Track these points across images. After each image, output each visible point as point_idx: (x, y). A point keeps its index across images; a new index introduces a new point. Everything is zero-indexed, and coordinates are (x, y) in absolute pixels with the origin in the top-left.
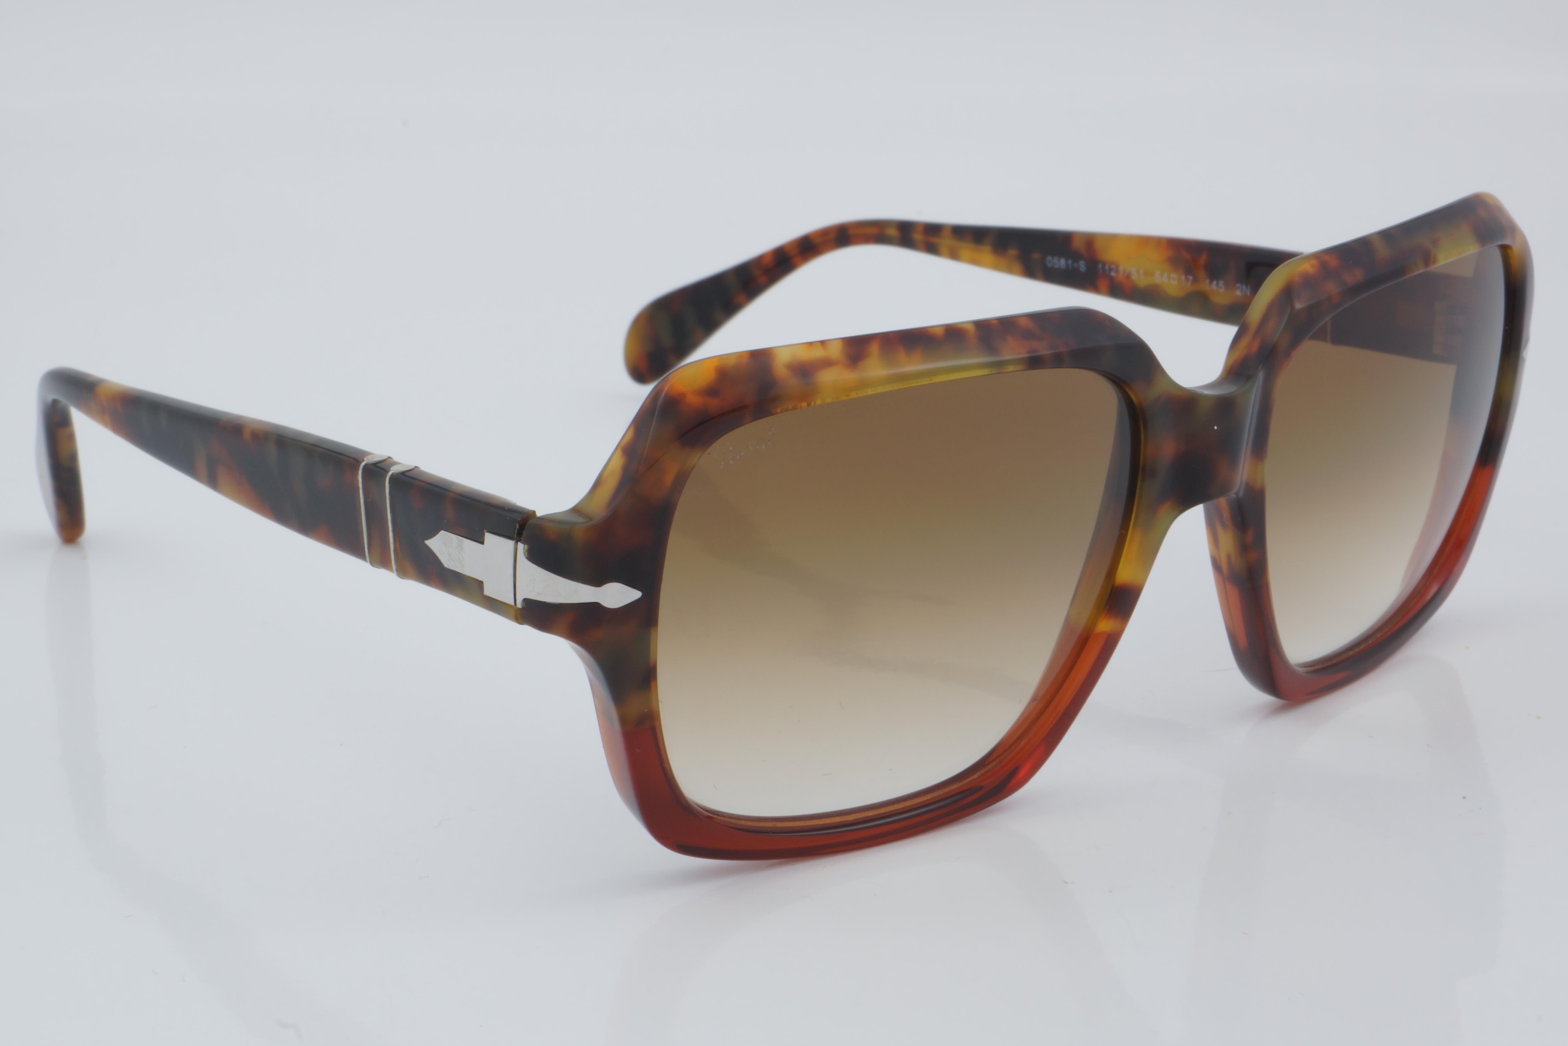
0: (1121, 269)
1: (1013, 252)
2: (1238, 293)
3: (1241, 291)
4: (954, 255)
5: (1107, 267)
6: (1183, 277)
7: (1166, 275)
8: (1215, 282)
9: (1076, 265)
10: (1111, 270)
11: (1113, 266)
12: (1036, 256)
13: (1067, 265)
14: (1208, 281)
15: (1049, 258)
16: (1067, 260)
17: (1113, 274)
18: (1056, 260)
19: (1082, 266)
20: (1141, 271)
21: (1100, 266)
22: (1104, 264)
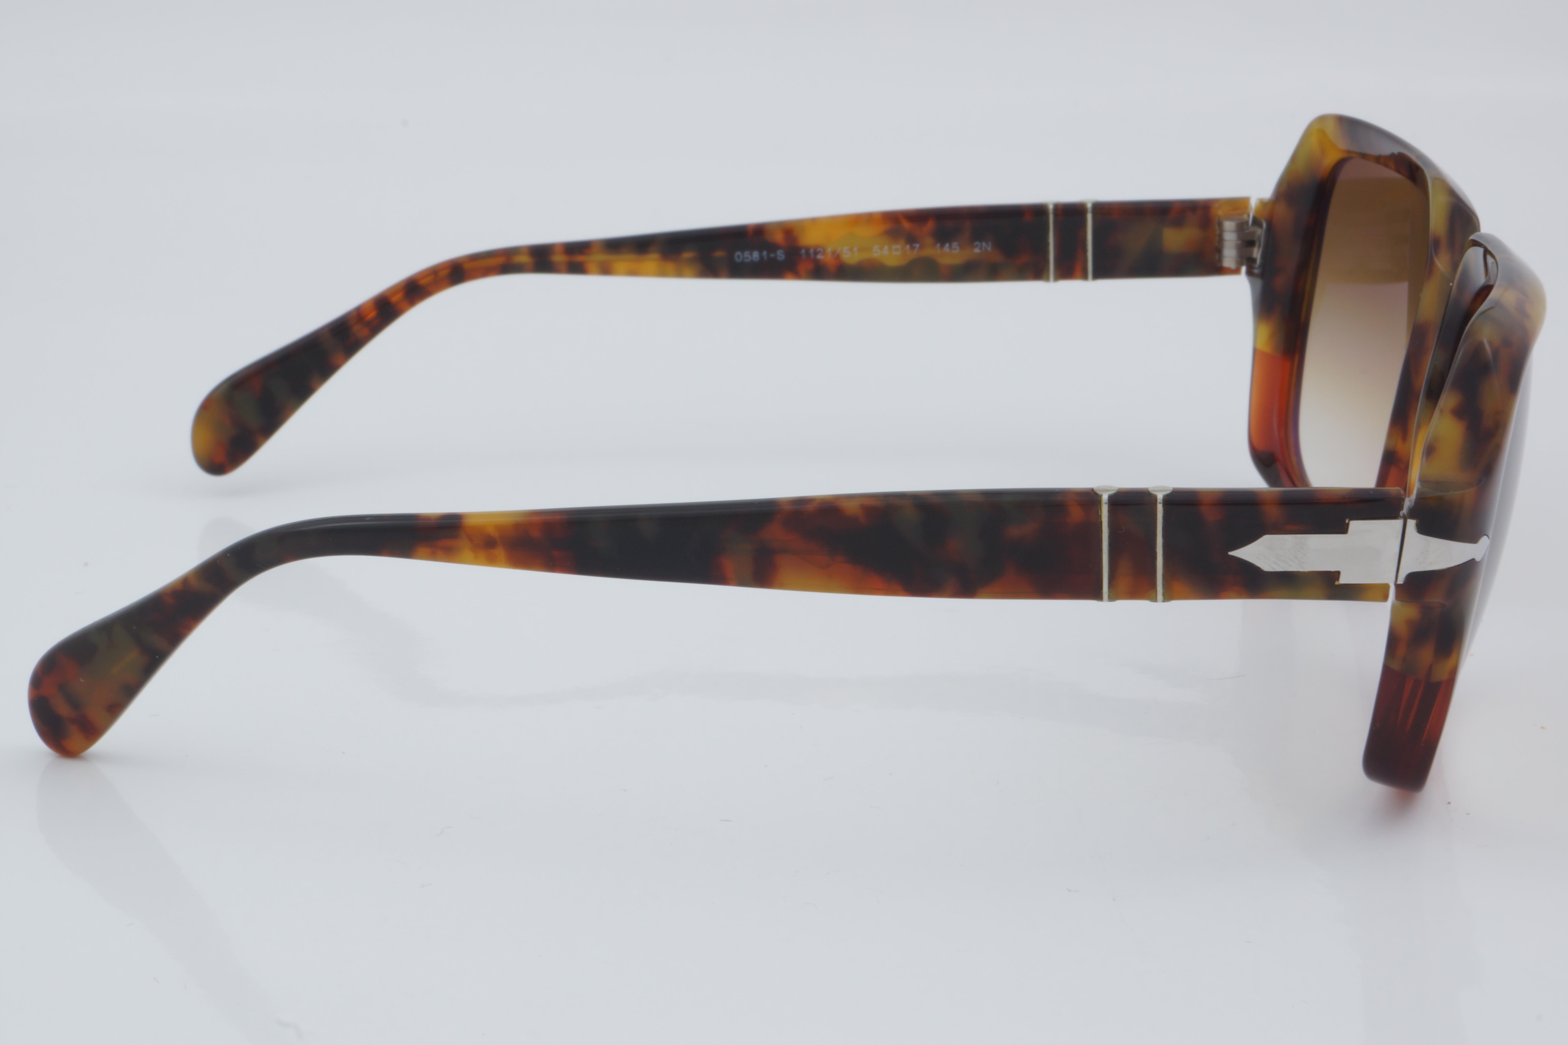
0: (829, 250)
1: (687, 255)
2: (977, 250)
3: (981, 248)
4: (606, 270)
5: (812, 251)
6: (908, 247)
7: (886, 247)
8: (947, 245)
9: (772, 255)
10: (816, 253)
11: (819, 249)
12: (719, 254)
13: (761, 257)
14: (939, 245)
15: (738, 253)
16: (761, 252)
17: (819, 257)
18: (747, 254)
19: (780, 255)
20: (855, 249)
21: (803, 251)
22: (807, 250)
